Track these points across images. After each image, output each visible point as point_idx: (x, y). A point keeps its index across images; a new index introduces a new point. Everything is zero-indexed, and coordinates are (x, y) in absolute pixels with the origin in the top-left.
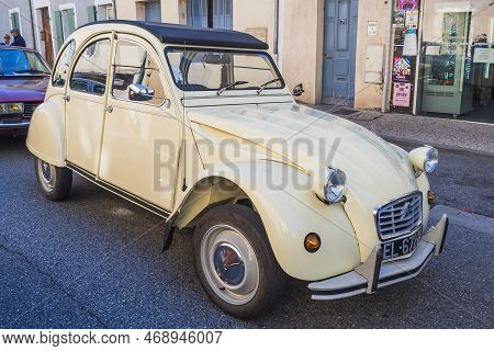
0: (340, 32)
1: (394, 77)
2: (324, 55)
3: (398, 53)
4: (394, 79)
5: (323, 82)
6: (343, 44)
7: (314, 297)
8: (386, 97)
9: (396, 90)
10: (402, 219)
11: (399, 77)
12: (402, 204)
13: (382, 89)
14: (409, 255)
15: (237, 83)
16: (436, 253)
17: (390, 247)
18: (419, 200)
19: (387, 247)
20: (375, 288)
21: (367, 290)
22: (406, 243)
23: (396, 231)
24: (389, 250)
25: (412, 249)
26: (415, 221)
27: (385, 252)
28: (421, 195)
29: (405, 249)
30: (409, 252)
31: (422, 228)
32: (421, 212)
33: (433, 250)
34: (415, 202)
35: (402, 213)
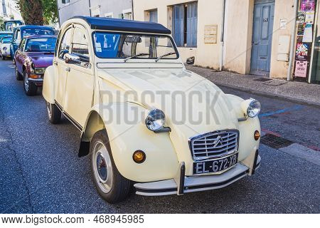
0: (263, 27)
1: (296, 57)
2: (253, 42)
3: (300, 41)
4: (297, 58)
5: (251, 59)
6: (265, 35)
7: (137, 193)
8: (291, 70)
9: (297, 66)
10: (214, 147)
11: (299, 57)
12: (216, 136)
13: (288, 65)
14: (220, 173)
15: (141, 55)
16: (250, 174)
17: (202, 166)
18: (234, 135)
19: (199, 166)
20: (181, 192)
21: (177, 193)
22: (216, 164)
23: (209, 154)
24: (200, 168)
25: (222, 169)
26: (229, 150)
27: (198, 168)
28: (238, 132)
29: (216, 168)
30: (218, 171)
31: (237, 154)
32: (236, 144)
33: (248, 171)
34: (228, 136)
35: (214, 143)
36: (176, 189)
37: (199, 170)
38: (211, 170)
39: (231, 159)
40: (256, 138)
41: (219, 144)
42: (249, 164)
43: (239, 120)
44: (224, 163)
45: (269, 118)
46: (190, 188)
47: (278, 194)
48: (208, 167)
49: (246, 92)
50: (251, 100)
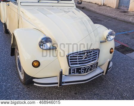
7: (35, 84)
12: (84, 53)
16: (104, 74)
17: (74, 70)
18: (97, 52)
19: (73, 70)
20: (60, 85)
21: (58, 85)
22: (83, 69)
23: (79, 64)
24: (74, 71)
25: (87, 72)
26: (92, 61)
27: (72, 71)
28: (99, 50)
29: (83, 72)
30: (84, 73)
31: (97, 63)
32: (97, 57)
33: (103, 72)
34: (93, 53)
35: (83, 57)
36: (57, 83)
37: (73, 72)
38: (80, 73)
39: (93, 66)
40: (111, 53)
41: (86, 58)
42: (104, 68)
43: (101, 42)
44: (88, 69)
45: (124, 35)
46: (66, 83)
47: (120, 84)
48: (78, 71)
49: (114, 18)
50: (110, 31)
